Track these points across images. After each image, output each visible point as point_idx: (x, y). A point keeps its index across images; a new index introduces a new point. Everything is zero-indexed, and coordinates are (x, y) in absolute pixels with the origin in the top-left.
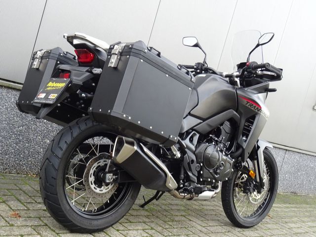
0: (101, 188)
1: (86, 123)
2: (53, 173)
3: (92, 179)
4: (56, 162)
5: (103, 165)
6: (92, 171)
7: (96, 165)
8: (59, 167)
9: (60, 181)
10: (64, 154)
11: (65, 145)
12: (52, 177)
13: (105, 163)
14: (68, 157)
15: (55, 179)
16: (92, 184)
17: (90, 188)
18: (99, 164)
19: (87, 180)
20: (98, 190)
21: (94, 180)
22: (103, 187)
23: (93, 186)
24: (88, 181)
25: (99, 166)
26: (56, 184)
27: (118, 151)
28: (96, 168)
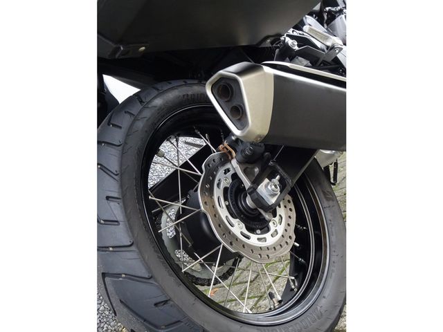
0: (268, 230)
1: (114, 125)
2: (149, 293)
3: (238, 228)
4: (131, 262)
5: (230, 181)
6: (223, 213)
7: (218, 193)
8: (148, 269)
9: (182, 296)
10: (130, 228)
11: (112, 204)
12: (156, 305)
13: (229, 174)
14: (146, 226)
15: (165, 302)
16: (248, 238)
17: (252, 249)
18: (222, 186)
19: (233, 239)
20: (270, 240)
21: (243, 225)
22: (271, 224)
23: (254, 240)
24: (237, 239)
25: (226, 189)
26: (180, 310)
27: (238, 112)
28: (226, 199)
